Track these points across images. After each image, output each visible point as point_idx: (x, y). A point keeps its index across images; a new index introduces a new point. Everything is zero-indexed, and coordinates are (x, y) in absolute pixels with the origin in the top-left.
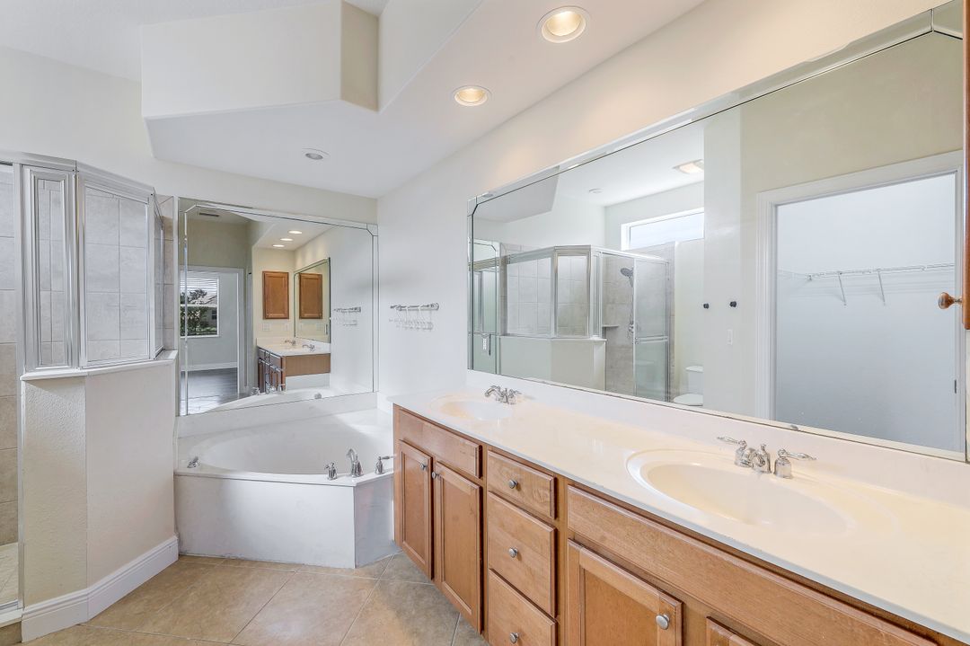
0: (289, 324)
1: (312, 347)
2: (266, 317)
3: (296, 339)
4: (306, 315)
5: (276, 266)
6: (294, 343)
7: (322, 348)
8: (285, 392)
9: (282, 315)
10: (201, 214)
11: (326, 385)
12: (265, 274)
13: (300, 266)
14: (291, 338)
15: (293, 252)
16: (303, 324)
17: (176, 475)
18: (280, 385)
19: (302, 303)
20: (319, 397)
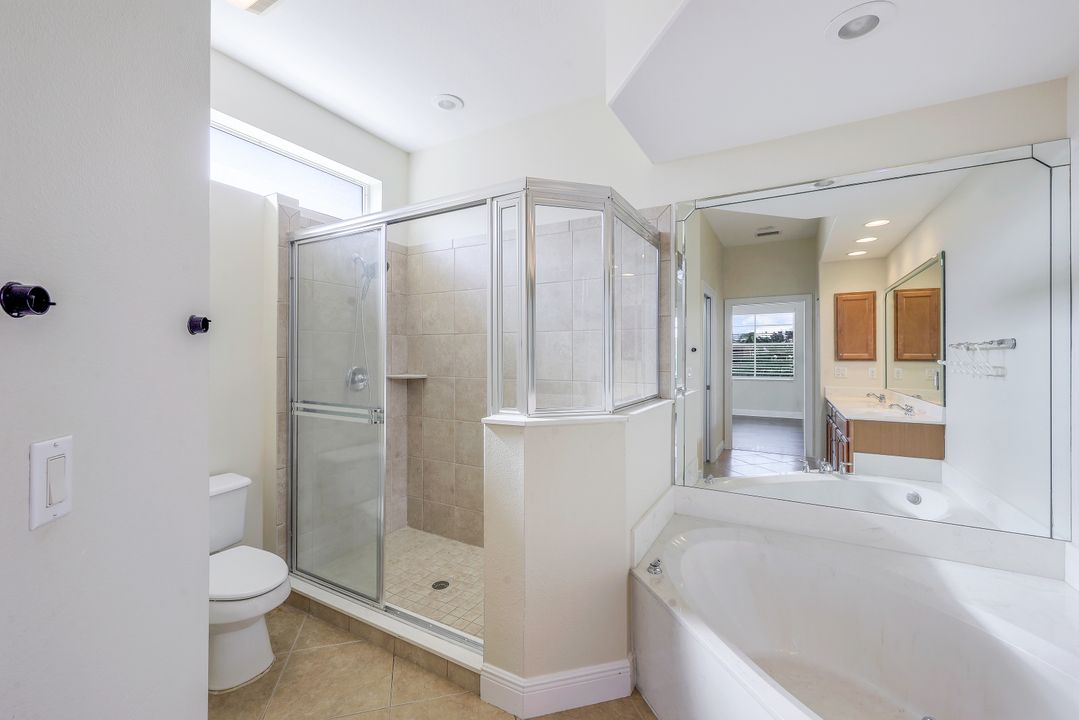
0: (875, 369)
1: (909, 410)
2: (839, 358)
3: (886, 393)
4: (906, 355)
5: (854, 284)
6: (882, 398)
7: (927, 413)
8: (852, 477)
9: (866, 355)
10: (759, 235)
11: (935, 481)
12: (837, 298)
13: (893, 278)
14: (879, 390)
15: (882, 260)
16: (901, 370)
17: (631, 575)
18: (842, 464)
19: (900, 336)
20: (915, 499)
